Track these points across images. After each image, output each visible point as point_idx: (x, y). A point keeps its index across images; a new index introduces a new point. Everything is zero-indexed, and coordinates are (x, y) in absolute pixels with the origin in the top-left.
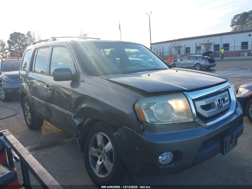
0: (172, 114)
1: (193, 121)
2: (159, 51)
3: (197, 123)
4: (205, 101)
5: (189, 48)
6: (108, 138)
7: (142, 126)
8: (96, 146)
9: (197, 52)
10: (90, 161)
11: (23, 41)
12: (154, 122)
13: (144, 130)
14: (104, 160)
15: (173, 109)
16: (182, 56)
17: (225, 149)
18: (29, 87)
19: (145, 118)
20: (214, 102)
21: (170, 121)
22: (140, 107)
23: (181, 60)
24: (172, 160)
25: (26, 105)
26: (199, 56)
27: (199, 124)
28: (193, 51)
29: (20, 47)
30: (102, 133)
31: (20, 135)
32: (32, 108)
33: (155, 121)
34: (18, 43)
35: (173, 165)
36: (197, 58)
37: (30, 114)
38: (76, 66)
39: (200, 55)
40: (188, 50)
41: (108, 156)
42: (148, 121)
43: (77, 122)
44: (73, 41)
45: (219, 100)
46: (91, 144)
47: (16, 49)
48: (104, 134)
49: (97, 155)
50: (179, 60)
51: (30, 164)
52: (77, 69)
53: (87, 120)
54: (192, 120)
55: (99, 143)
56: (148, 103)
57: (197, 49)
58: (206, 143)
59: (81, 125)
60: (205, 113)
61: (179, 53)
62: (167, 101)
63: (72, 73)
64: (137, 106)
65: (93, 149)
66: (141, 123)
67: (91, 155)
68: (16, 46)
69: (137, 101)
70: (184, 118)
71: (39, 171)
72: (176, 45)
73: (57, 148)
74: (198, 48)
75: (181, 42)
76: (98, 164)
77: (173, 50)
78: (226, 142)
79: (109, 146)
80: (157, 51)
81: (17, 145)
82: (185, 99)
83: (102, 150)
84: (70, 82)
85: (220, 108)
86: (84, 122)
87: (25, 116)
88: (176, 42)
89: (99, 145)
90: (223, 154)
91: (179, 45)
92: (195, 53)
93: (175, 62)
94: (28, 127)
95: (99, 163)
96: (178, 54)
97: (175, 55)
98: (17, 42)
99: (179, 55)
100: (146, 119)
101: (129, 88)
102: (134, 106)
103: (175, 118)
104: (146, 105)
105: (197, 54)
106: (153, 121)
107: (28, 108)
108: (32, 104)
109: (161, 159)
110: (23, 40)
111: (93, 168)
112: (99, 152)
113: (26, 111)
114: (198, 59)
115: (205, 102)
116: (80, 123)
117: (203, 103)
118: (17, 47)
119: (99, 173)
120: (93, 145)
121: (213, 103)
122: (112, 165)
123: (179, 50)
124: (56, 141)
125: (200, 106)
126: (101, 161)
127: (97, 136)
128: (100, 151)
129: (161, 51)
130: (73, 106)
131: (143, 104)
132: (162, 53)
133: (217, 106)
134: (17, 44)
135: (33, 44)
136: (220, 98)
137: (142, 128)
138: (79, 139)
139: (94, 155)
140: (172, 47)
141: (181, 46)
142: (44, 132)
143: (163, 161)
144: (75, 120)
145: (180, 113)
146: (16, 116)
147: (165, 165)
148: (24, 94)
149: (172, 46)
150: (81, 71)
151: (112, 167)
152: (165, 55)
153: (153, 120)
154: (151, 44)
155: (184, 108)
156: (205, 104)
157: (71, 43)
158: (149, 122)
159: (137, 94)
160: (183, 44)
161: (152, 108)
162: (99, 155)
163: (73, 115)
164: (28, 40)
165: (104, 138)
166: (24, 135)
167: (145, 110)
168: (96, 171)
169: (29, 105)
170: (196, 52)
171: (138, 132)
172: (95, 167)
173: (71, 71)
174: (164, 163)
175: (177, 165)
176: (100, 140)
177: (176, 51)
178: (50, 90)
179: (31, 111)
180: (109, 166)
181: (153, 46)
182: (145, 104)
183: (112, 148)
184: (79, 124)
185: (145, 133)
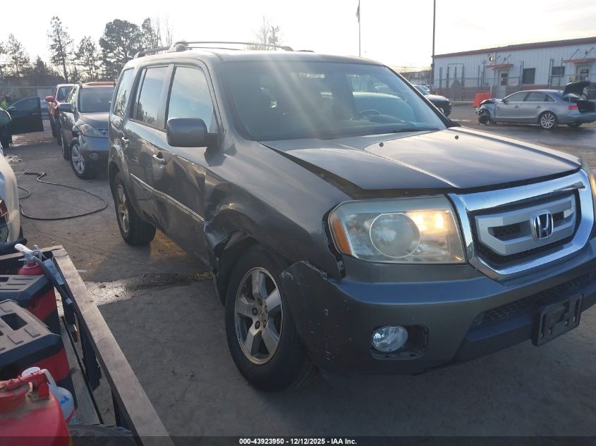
0: (414, 243)
1: (464, 261)
2: (451, 76)
3: (474, 268)
4: (501, 218)
5: (533, 71)
6: (274, 281)
7: (340, 263)
8: (250, 296)
9: (552, 82)
10: (236, 325)
11: (133, 41)
12: (369, 257)
13: (343, 274)
14: (264, 326)
15: (418, 231)
16: (510, 91)
17: (543, 332)
18: (124, 153)
19: (347, 247)
20: (529, 221)
21: (409, 258)
22: (338, 221)
23: (505, 101)
24: (405, 344)
25: (120, 191)
26: (554, 94)
27: (478, 271)
28: (542, 77)
29: (126, 55)
30: (263, 270)
31: (107, 254)
32: (131, 201)
33: (372, 254)
34: (123, 46)
35: (406, 356)
36: (547, 98)
37: (127, 212)
38: (217, 114)
39: (556, 91)
40: (529, 75)
41: (273, 320)
42: (354, 254)
43: (214, 240)
44: (216, 54)
45: (543, 218)
46: (239, 290)
47: (118, 60)
48: (267, 272)
49: (250, 315)
50: (499, 101)
51: (87, 323)
52: (220, 123)
53: (235, 238)
54: (460, 259)
55: (257, 289)
56: (359, 214)
57: (553, 73)
58: (492, 315)
59: (220, 246)
60: (500, 247)
61: (504, 83)
62: (405, 212)
63: (208, 131)
64: (333, 217)
65: (244, 300)
66: (339, 257)
67: (239, 314)
68: (119, 53)
69: (333, 209)
70: (444, 253)
71: (103, 339)
72: (499, 62)
73: (178, 290)
74: (557, 71)
75: (513, 53)
76: (251, 335)
77: (491, 74)
78: (545, 316)
79: (274, 298)
80: (448, 74)
81: (74, 280)
82: (449, 211)
83: (261, 304)
84: (204, 149)
85: (544, 234)
86: (227, 242)
87: (119, 216)
88: (499, 54)
89: (256, 294)
90: (535, 343)
91: (506, 63)
92: (546, 83)
93: (490, 105)
94: (123, 240)
95: (253, 331)
96: (502, 84)
97: (493, 87)
98: (121, 43)
99: (503, 88)
100: (349, 251)
101: (322, 175)
102: (325, 218)
103: (423, 252)
104: (354, 219)
105: (552, 88)
106: (367, 254)
107: (124, 199)
108: (130, 191)
109: (382, 339)
110: (134, 39)
111: (240, 342)
112: (256, 309)
113: (121, 205)
114: (549, 99)
115: (504, 219)
116: (219, 242)
117: (498, 221)
118: (121, 56)
119: (252, 354)
120: (244, 291)
121: (527, 224)
122: (278, 339)
123: (505, 75)
124: (177, 275)
125: (489, 228)
126: (257, 327)
127: (252, 272)
128: (258, 307)
129: (459, 75)
130: (206, 204)
131: (346, 216)
132: (460, 81)
133: (534, 232)
134: (121, 48)
135: (139, 56)
136: (547, 212)
137: (340, 269)
138: (216, 277)
139: (245, 314)
140: (488, 67)
141: (512, 65)
142: (154, 253)
143: (385, 345)
144: (210, 236)
145: (433, 242)
146: (104, 212)
147: (387, 354)
148: (115, 168)
149: (489, 63)
150: (226, 126)
151: (277, 344)
152: (468, 84)
153: (368, 252)
154: (434, 57)
155: (446, 230)
156: (502, 225)
157: (211, 60)
158: (357, 257)
159: (336, 192)
160: (516, 59)
161: (368, 225)
162: (255, 314)
163: (206, 224)
164: (143, 39)
165: (267, 279)
166: (114, 256)
167: (349, 228)
168: (247, 347)
169: (125, 192)
170: (550, 80)
171: (329, 276)
172: (245, 339)
173: (205, 126)
174: (387, 350)
175: (414, 358)
176: (258, 284)
177: (497, 77)
178: (165, 163)
179: (129, 205)
180: (273, 341)
181: (439, 63)
182: (353, 216)
183: (280, 303)
184: (217, 246)
185: (346, 279)
